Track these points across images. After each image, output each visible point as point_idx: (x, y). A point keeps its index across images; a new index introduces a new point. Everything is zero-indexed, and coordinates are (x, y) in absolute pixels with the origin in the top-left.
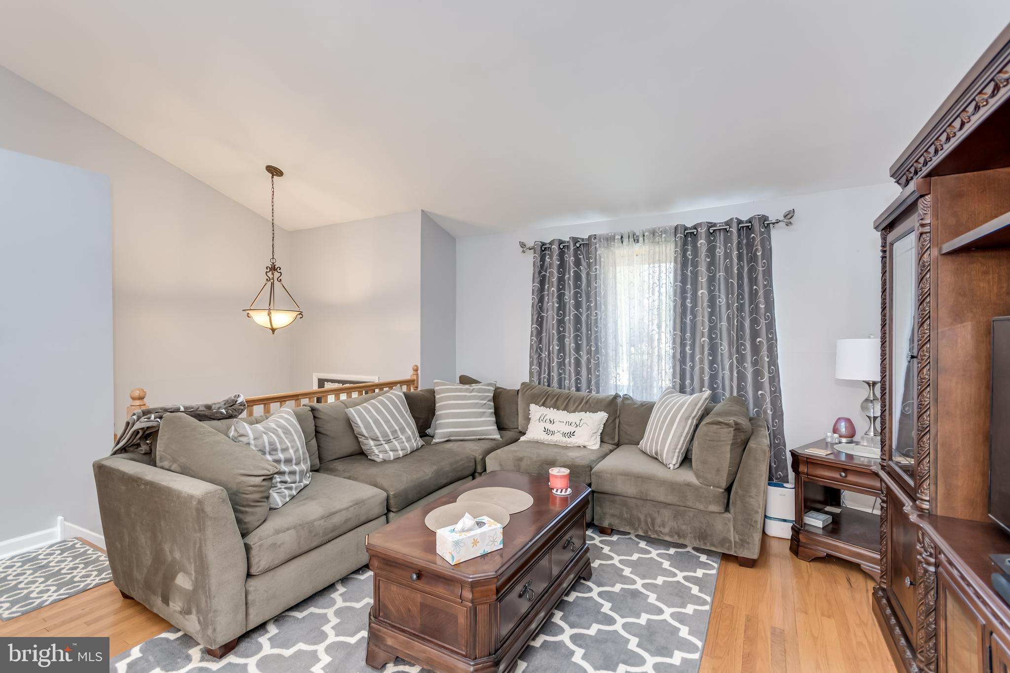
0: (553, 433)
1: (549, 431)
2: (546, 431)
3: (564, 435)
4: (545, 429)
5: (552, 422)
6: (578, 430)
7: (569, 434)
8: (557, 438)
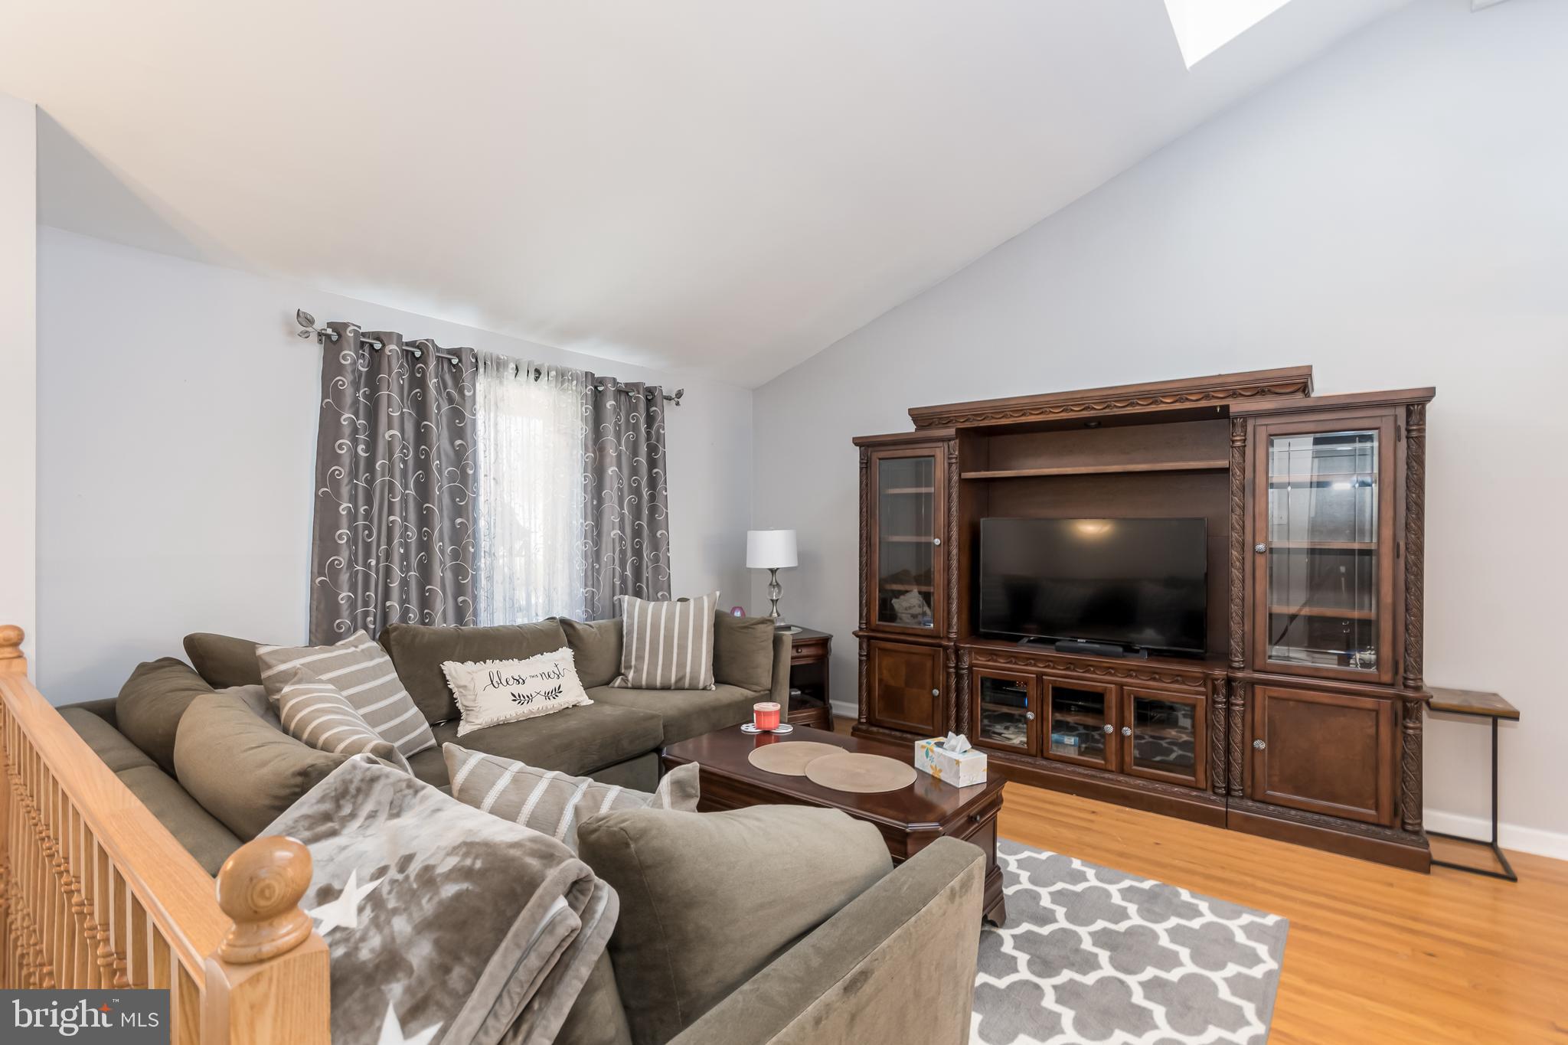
0: (530, 698)
1: (522, 698)
2: (517, 698)
3: (547, 695)
4: (515, 696)
5: (521, 681)
6: (561, 681)
7: (554, 693)
8: (540, 706)
